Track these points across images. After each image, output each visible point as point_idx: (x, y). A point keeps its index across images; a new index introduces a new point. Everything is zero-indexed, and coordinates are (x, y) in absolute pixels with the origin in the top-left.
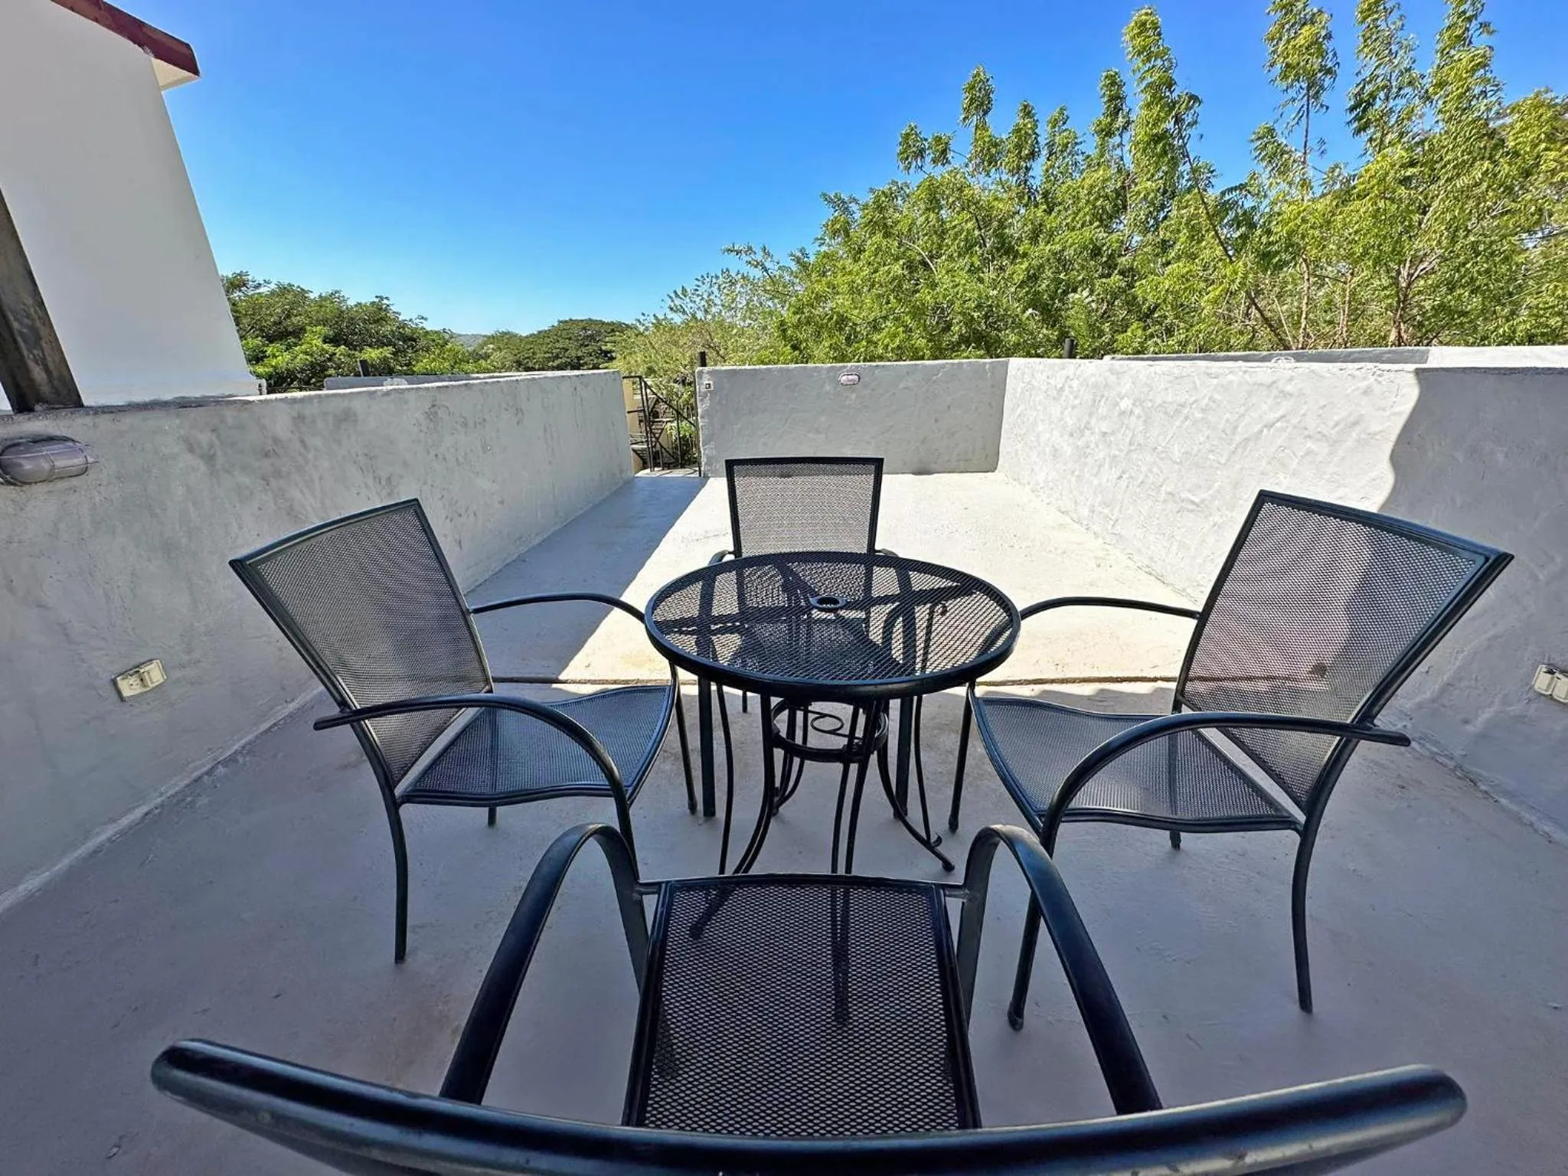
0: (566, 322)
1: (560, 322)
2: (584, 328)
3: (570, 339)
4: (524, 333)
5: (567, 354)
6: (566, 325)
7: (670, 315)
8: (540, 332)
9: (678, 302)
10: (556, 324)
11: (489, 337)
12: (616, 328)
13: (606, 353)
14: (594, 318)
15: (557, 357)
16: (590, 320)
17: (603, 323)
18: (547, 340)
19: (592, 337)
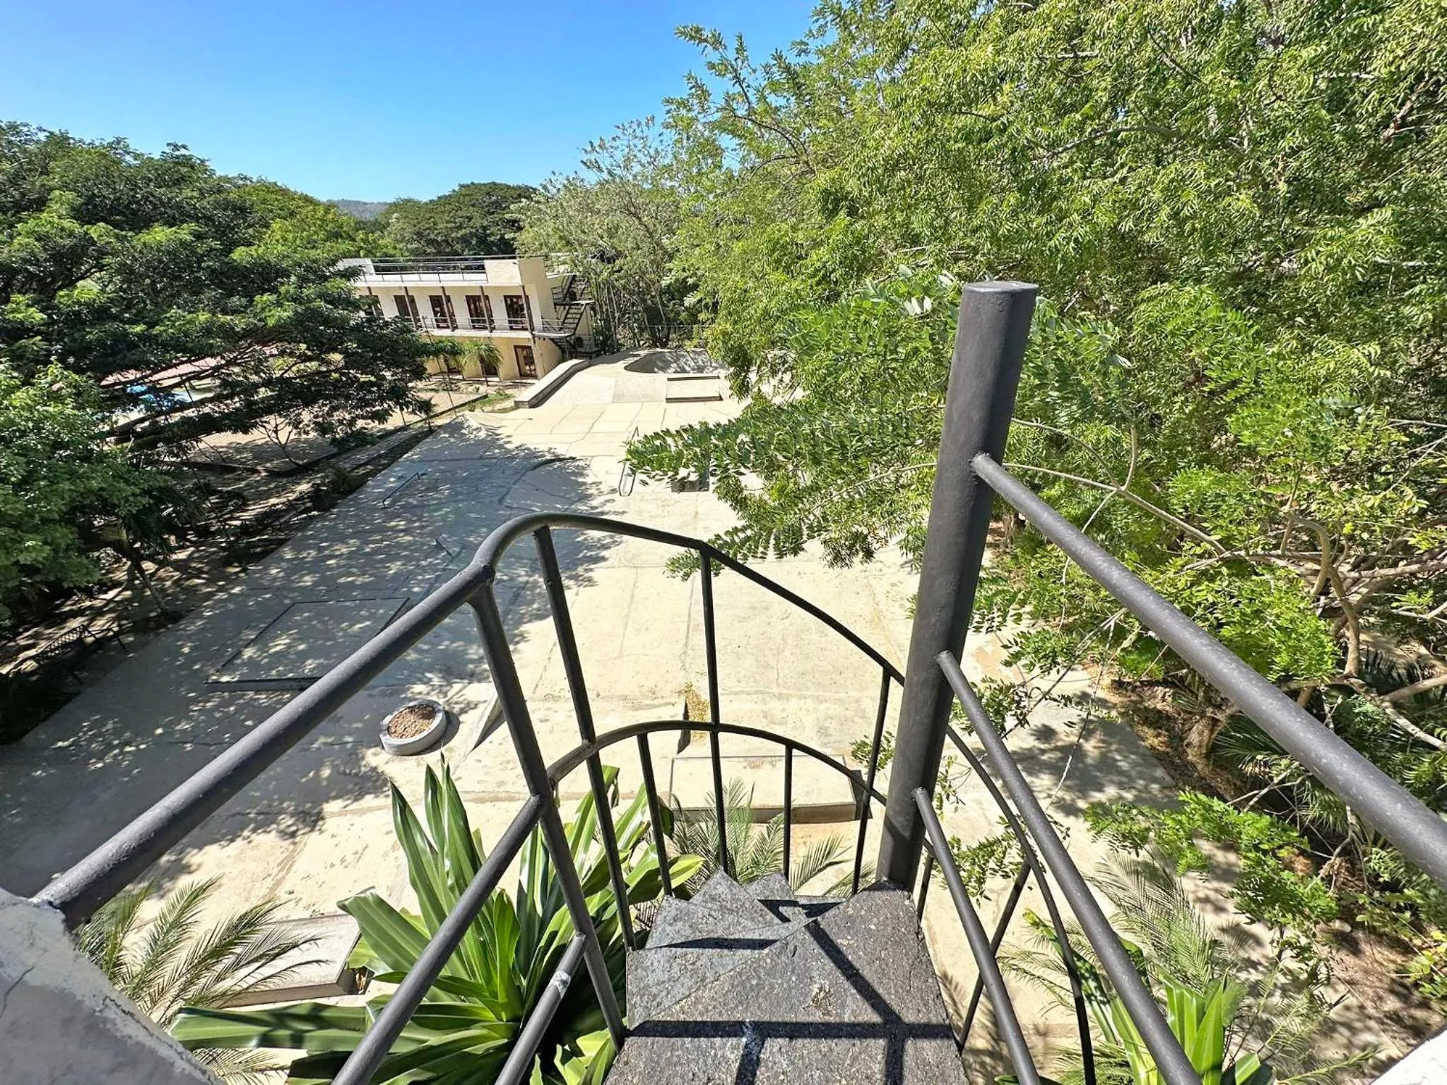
0: (468, 186)
1: (461, 186)
2: (488, 194)
3: (473, 206)
4: (424, 198)
5: (471, 224)
6: (469, 191)
7: (585, 173)
8: (440, 198)
9: (593, 157)
10: (457, 189)
11: (391, 205)
12: (525, 193)
13: (515, 221)
14: (498, 181)
15: (460, 227)
16: (494, 183)
17: (508, 187)
18: (448, 207)
19: (497, 205)
